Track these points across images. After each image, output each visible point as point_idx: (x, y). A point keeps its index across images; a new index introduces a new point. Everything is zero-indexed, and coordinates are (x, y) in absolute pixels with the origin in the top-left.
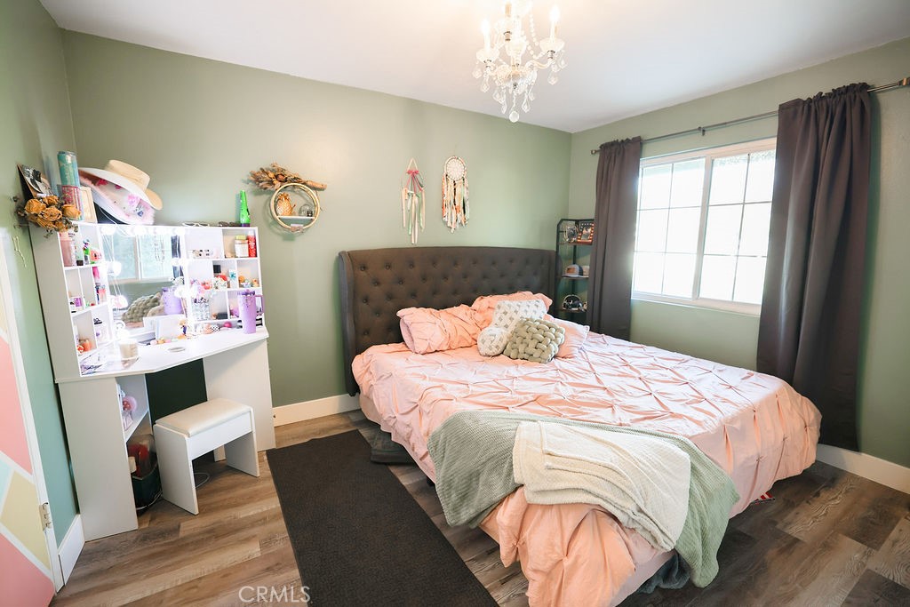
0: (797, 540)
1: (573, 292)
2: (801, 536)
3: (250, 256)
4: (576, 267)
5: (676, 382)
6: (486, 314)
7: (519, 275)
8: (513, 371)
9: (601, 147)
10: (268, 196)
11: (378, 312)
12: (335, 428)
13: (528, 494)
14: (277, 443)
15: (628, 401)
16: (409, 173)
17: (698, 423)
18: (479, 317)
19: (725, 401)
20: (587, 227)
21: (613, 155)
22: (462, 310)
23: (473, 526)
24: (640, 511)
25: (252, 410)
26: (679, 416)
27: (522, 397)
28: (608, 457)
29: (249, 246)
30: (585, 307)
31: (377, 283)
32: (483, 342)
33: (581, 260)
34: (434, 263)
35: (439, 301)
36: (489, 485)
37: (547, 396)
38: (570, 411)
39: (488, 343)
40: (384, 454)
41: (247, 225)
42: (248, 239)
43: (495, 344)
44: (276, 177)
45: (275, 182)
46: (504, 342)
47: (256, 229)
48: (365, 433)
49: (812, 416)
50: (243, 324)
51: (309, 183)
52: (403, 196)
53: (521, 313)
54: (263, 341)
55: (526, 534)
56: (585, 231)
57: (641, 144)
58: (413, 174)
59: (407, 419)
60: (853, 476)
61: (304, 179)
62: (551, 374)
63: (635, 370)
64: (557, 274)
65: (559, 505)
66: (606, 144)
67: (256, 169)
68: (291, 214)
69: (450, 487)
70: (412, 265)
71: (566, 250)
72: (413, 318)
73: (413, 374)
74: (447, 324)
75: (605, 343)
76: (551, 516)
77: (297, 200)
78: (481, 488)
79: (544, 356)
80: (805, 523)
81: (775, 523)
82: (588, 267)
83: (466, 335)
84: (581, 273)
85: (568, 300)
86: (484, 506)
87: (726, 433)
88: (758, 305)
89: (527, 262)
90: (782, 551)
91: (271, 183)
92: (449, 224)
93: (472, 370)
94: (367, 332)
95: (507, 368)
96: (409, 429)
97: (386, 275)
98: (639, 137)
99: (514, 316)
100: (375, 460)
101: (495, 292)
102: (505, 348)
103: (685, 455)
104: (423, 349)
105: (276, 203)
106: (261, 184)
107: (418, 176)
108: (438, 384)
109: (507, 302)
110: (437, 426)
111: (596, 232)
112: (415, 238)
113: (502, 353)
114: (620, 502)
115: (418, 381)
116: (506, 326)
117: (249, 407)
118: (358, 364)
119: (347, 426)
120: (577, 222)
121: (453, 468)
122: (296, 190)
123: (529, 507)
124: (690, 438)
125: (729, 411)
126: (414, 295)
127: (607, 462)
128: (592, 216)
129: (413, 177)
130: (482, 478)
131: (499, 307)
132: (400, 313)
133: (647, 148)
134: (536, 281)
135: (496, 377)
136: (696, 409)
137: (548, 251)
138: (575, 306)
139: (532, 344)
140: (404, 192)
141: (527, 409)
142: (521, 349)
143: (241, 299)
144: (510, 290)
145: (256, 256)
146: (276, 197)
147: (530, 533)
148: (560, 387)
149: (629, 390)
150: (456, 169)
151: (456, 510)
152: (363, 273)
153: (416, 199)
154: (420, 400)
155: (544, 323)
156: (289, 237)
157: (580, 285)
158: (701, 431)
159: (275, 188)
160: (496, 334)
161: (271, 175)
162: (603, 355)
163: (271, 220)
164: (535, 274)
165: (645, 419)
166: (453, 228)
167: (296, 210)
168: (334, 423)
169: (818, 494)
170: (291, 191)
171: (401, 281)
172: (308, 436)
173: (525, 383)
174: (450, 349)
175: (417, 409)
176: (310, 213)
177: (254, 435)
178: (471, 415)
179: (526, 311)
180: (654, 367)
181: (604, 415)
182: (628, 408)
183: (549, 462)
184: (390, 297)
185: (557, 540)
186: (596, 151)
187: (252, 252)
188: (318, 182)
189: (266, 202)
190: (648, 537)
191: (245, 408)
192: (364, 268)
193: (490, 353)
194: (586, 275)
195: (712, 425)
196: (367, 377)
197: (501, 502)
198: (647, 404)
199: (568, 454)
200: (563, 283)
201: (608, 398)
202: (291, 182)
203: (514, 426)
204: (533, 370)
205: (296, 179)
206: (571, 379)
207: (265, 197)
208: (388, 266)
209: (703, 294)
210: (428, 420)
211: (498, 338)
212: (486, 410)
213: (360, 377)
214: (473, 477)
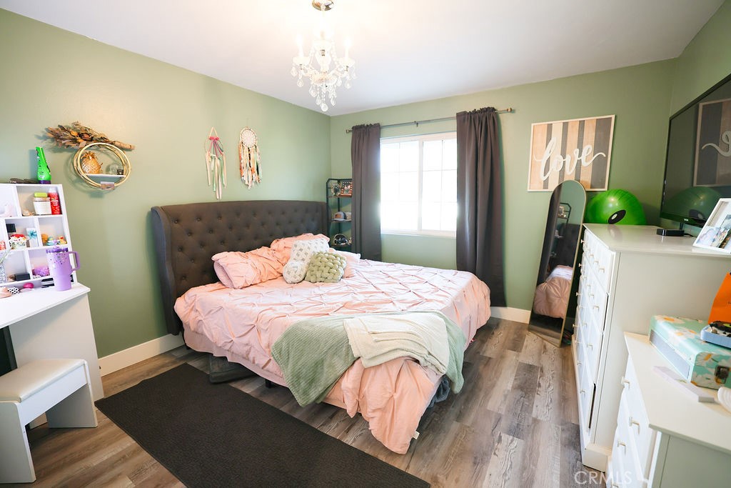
0: (490, 358)
1: (340, 232)
2: (491, 356)
3: (53, 213)
4: (341, 213)
5: (420, 282)
6: (284, 252)
7: (302, 221)
8: (317, 291)
9: (353, 128)
10: (70, 154)
11: (193, 259)
12: (163, 366)
13: (365, 362)
14: (105, 393)
15: (400, 297)
16: (211, 139)
17: (441, 302)
18: (279, 255)
19: (450, 288)
20: (347, 185)
21: (362, 135)
22: (263, 251)
23: (319, 402)
24: (430, 354)
25: (86, 363)
26: (431, 300)
27: (335, 305)
28: (407, 327)
29: (52, 203)
30: (350, 242)
31: (190, 233)
32: (289, 273)
33: (343, 208)
34: (238, 214)
35: (245, 245)
36: (331, 366)
37: (351, 302)
38: (370, 309)
39: (292, 273)
40: (224, 374)
41: (48, 182)
42: (49, 196)
43: (298, 273)
44: (81, 135)
45: (80, 140)
46: (304, 272)
47: (60, 187)
48: (195, 364)
49: (487, 290)
50: (55, 282)
51: (116, 143)
52: (207, 158)
53: (313, 249)
54: (83, 296)
55: (365, 389)
56: (346, 188)
57: (380, 128)
58: (215, 140)
59: (245, 340)
60: (505, 320)
61: (111, 139)
62: (344, 289)
63: (395, 279)
64: (328, 219)
65: (385, 363)
66: (357, 126)
67: (54, 126)
68: (99, 173)
69: (298, 378)
70: (220, 217)
71: (333, 201)
72: (226, 261)
73: (243, 304)
74: (257, 263)
75: (369, 265)
76: (382, 371)
77: (104, 159)
78: (326, 370)
79: (336, 277)
80: (491, 349)
81: (479, 353)
82: (350, 213)
83: (272, 270)
84: (345, 218)
85: (337, 238)
86: (330, 382)
87: (455, 306)
88: (453, 232)
89: (307, 211)
90: (486, 365)
91: (74, 141)
92: (247, 183)
93: (287, 294)
94: (184, 277)
95: (313, 290)
96: (248, 348)
97: (198, 225)
98: (379, 124)
99: (308, 251)
100: (215, 381)
101: (286, 235)
102: (305, 276)
103: (442, 320)
104: (241, 284)
105: (81, 161)
106: (63, 142)
107: (218, 142)
108: (267, 308)
109: (301, 241)
110: (277, 337)
111: (354, 188)
112: (221, 194)
113: (304, 279)
114: (420, 351)
115: (249, 308)
116: (303, 260)
117: (83, 360)
118: (181, 306)
119: (174, 363)
120: (339, 181)
121: (300, 363)
122: (101, 149)
123: (365, 370)
124: (441, 311)
125: (454, 293)
126: (223, 242)
127: (408, 330)
128: (350, 177)
129: (215, 144)
130: (326, 364)
131: (296, 246)
132: (215, 258)
133: (384, 131)
134: (314, 225)
135: (308, 296)
136: (438, 295)
137: (320, 202)
138: (343, 242)
139: (326, 270)
140: (207, 155)
141: (341, 313)
142: (318, 274)
143: (51, 256)
144: (297, 233)
145: (61, 213)
146: (82, 155)
147: (368, 388)
148: (355, 296)
149: (397, 291)
150: (249, 139)
151: (305, 393)
152: (177, 226)
153: (218, 161)
154: (256, 322)
155: (332, 254)
156: (97, 194)
157: (343, 227)
158: (445, 306)
159: (80, 146)
160: (296, 266)
161: (75, 133)
162: (370, 272)
163: (74, 178)
164: (313, 220)
165: (413, 305)
166: (250, 185)
167: (103, 168)
168: (159, 362)
169: (493, 334)
170: (96, 150)
171: (211, 231)
172: (136, 380)
173: (330, 297)
174: (261, 282)
175: (255, 329)
176: (120, 172)
177: (90, 386)
178: (306, 323)
179: (316, 247)
180: (405, 276)
181: (390, 307)
182: (402, 301)
183: (375, 337)
184: (202, 245)
185: (388, 385)
186: (349, 131)
187: (56, 209)
188: (126, 144)
189: (68, 160)
190: (433, 368)
191: (79, 362)
192: (178, 221)
193: (295, 280)
194: (349, 219)
195: (448, 302)
196: (193, 314)
197: (342, 375)
198: (411, 297)
199: (385, 331)
200: (332, 226)
201: (386, 297)
202: (97, 141)
203: (341, 323)
204: (331, 288)
205: (103, 139)
206: (359, 290)
207: (66, 155)
208: (199, 218)
209: (423, 228)
210: (267, 335)
211: (299, 268)
212: (314, 318)
213: (185, 316)
214: (319, 364)
